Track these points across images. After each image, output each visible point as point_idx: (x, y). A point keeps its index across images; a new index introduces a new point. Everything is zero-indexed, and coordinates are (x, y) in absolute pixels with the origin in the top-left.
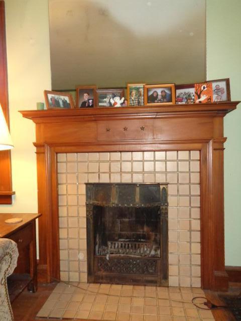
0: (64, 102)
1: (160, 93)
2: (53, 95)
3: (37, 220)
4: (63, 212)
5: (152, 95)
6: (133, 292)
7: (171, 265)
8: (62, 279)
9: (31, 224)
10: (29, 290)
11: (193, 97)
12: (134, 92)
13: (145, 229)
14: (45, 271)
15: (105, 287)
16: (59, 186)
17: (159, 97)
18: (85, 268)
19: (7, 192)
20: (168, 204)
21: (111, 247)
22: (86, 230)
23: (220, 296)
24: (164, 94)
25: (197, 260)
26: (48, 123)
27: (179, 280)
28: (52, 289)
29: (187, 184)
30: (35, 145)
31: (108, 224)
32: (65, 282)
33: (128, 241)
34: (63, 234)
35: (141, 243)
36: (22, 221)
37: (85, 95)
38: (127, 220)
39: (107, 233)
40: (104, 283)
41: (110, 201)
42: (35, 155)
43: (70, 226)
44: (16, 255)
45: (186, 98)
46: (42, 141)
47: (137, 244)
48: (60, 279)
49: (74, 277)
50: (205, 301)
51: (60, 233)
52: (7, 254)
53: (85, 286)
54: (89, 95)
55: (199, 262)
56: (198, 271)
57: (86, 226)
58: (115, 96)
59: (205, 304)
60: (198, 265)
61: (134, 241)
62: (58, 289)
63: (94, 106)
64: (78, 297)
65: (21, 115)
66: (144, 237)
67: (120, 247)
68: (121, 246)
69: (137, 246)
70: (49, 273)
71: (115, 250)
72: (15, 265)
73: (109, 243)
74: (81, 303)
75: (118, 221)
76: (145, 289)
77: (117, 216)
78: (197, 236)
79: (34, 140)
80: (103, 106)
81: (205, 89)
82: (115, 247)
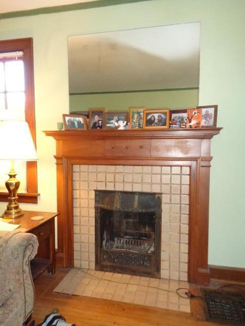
0: (79, 123)
1: (156, 118)
2: (70, 118)
3: (56, 218)
4: (76, 212)
5: (150, 119)
6: (130, 280)
7: (163, 260)
8: (75, 265)
9: (51, 221)
10: (49, 272)
11: (186, 121)
12: (136, 116)
13: (147, 229)
14: (62, 259)
15: (108, 275)
16: (74, 191)
17: (156, 121)
18: (93, 258)
19: (33, 194)
20: (162, 210)
21: (117, 243)
22: (94, 227)
23: (201, 289)
24: (160, 118)
25: (185, 258)
26: (66, 140)
27: (170, 273)
28: (66, 273)
29: (178, 194)
30: (55, 157)
31: (116, 224)
32: (77, 268)
33: (133, 239)
34: (76, 229)
35: (142, 241)
36: (43, 219)
37: (96, 116)
38: (132, 220)
39: (115, 230)
40: (108, 271)
41: (113, 206)
42: (55, 165)
43: (82, 224)
44: (37, 245)
45: (180, 122)
46: (60, 155)
47: (139, 241)
48: (73, 266)
49: (85, 265)
50: (187, 291)
51: (74, 229)
52: (30, 244)
53: (93, 272)
54: (99, 116)
55: (187, 260)
56: (185, 267)
57: (94, 225)
58: (119, 120)
59: (186, 294)
60: (186, 263)
61: (137, 239)
62: (72, 273)
63: (103, 127)
64: (86, 281)
65: (44, 134)
66: (146, 236)
67: (124, 242)
68: (126, 242)
69: (139, 243)
70: (65, 261)
71: (120, 245)
72: (36, 252)
73: (116, 239)
74: (87, 285)
75: (124, 221)
76: (140, 279)
77: (123, 217)
78: (185, 238)
79: (55, 154)
80: (110, 127)
81: (196, 114)
82: (120, 242)
